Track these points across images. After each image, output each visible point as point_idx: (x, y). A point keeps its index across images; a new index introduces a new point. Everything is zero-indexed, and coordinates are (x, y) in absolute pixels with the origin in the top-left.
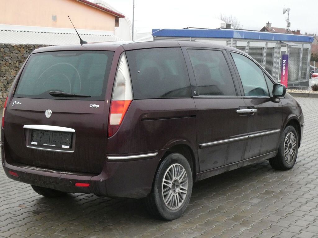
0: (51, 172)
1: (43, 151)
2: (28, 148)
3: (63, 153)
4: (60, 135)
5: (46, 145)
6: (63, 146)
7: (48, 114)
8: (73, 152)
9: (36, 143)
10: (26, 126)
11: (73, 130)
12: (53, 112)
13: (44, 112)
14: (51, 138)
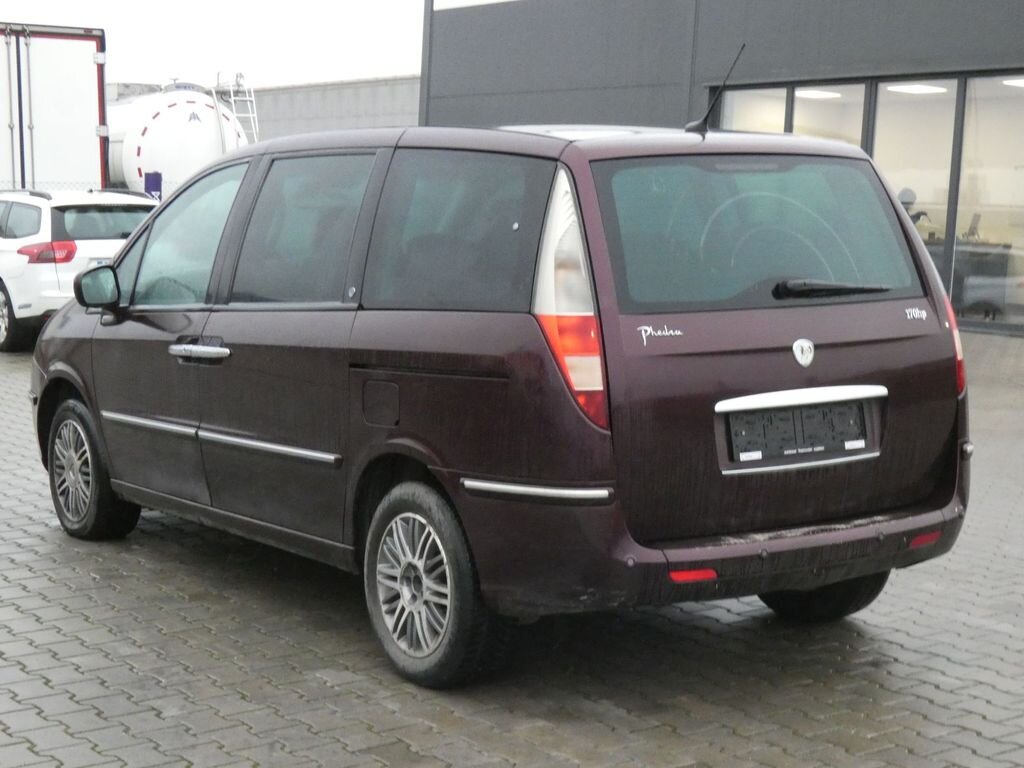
0: (830, 530)
1: (786, 473)
2: (726, 477)
3: (849, 465)
4: (825, 415)
5: (794, 452)
6: (849, 445)
7: (803, 352)
8: (878, 458)
9: (757, 455)
10: (722, 406)
11: (880, 391)
12: (817, 347)
13: (790, 349)
14: (799, 427)
